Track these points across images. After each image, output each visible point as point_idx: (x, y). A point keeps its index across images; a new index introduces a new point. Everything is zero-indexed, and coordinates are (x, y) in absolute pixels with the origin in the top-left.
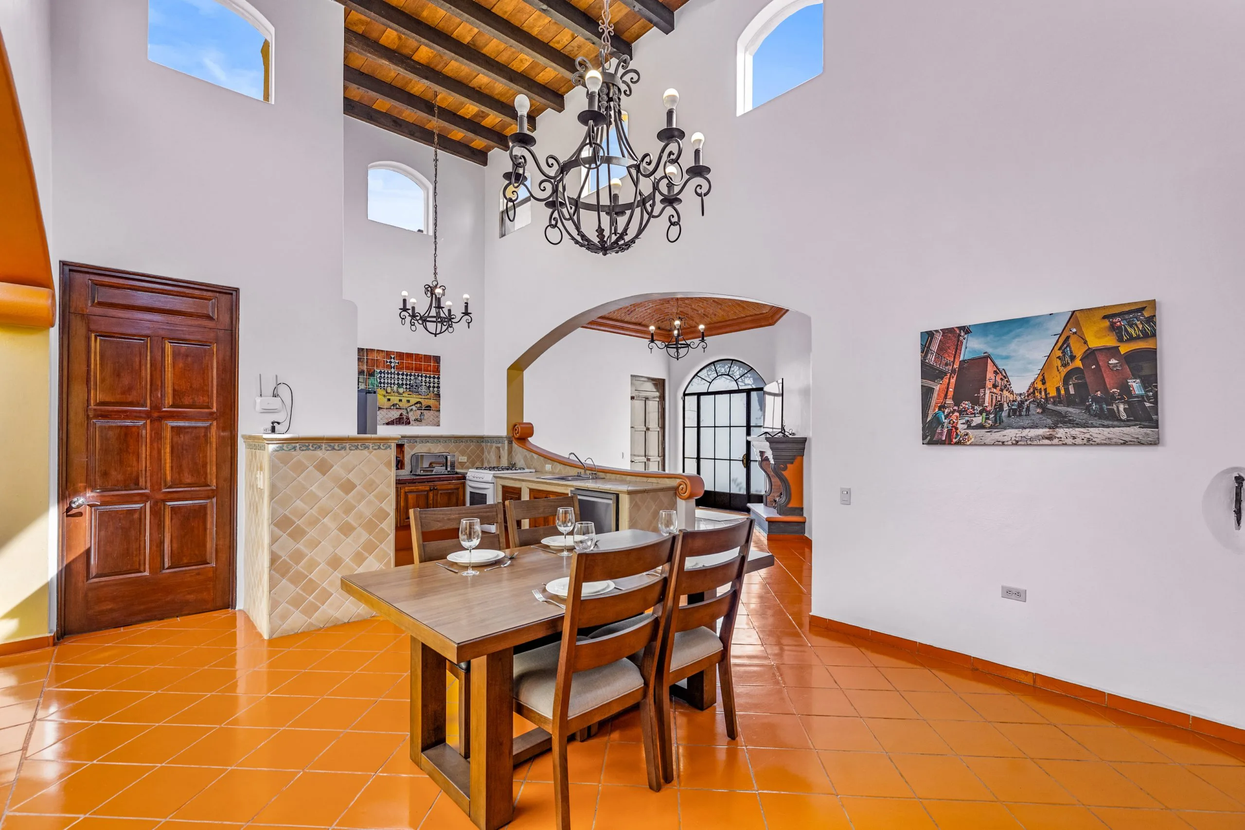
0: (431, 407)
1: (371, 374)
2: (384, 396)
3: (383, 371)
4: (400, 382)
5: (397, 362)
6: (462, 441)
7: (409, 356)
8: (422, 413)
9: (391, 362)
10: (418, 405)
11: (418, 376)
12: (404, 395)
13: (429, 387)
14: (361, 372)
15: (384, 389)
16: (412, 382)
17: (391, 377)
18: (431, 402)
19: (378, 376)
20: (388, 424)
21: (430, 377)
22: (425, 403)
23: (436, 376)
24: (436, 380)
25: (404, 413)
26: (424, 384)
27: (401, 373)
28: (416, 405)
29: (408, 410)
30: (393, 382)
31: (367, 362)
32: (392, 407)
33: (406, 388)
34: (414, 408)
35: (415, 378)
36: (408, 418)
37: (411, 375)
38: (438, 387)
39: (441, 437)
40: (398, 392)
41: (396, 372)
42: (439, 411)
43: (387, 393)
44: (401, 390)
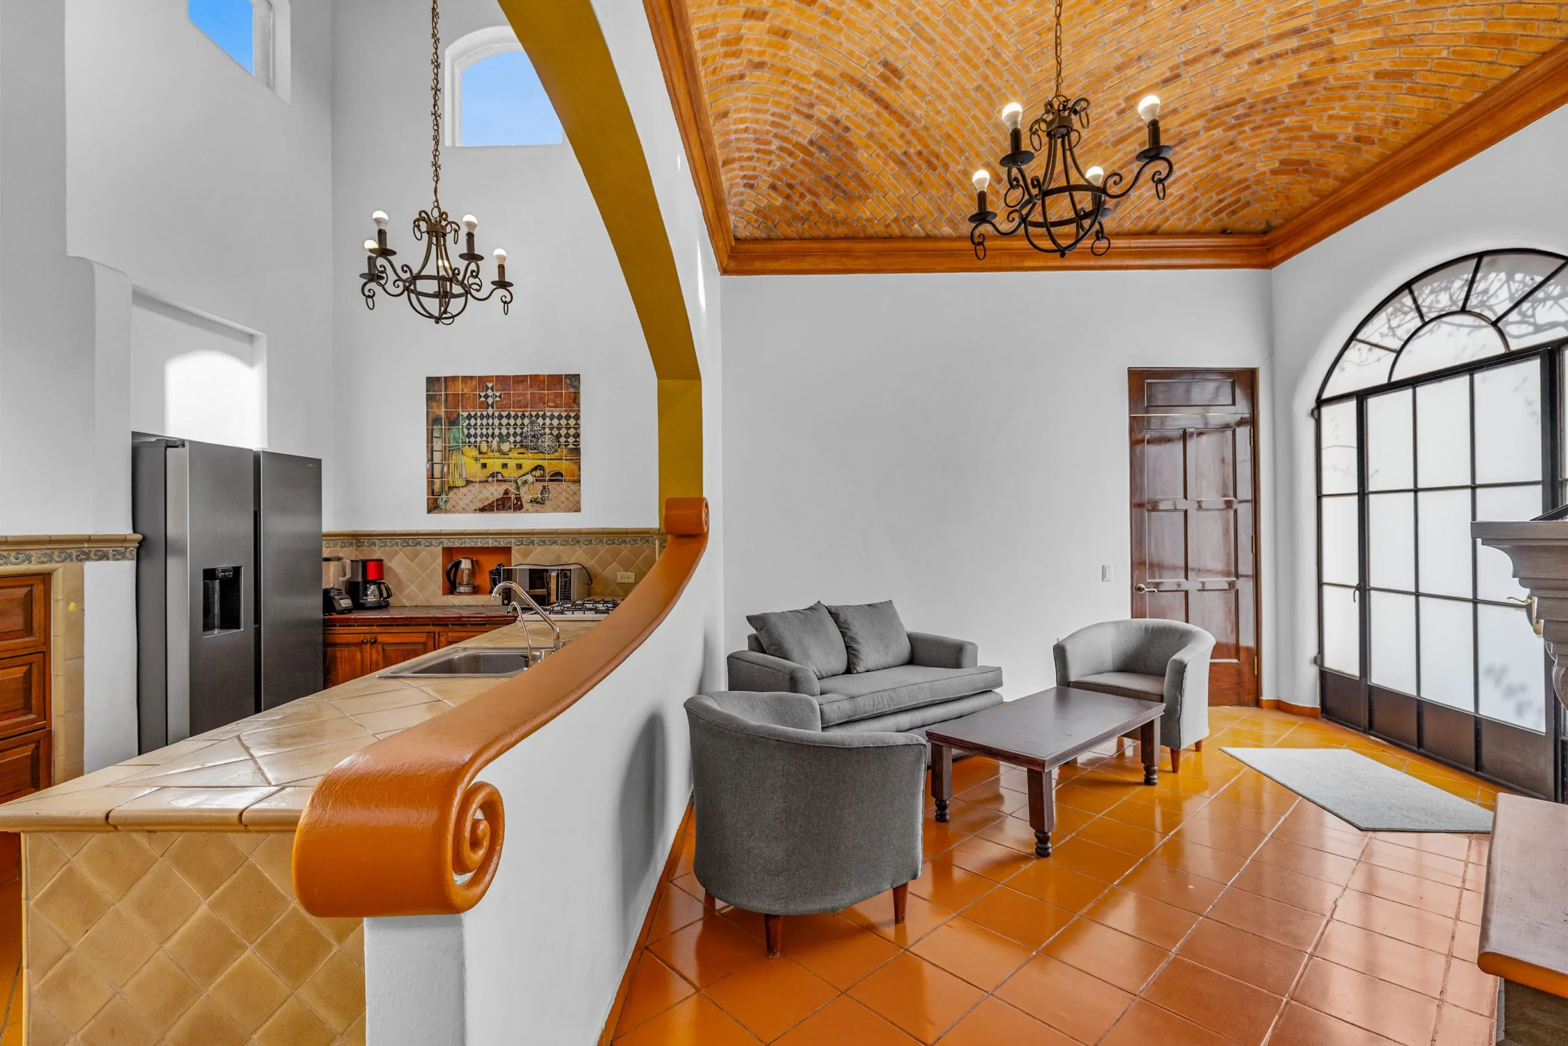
0: (562, 476)
1: (453, 422)
2: (476, 459)
3: (473, 414)
4: (504, 431)
5: (498, 394)
6: (625, 542)
7: (519, 380)
8: (544, 488)
9: (487, 397)
10: (538, 473)
11: (537, 416)
12: (511, 455)
13: (558, 436)
14: (433, 421)
15: (476, 446)
16: (525, 429)
17: (488, 424)
18: (564, 466)
19: (465, 425)
20: (482, 510)
21: (560, 417)
22: (550, 467)
23: (572, 414)
24: (572, 422)
25: (512, 489)
26: (547, 431)
27: (504, 414)
28: (534, 473)
29: (519, 482)
30: (490, 431)
31: (446, 401)
32: (490, 479)
33: (515, 442)
34: (530, 478)
35: (531, 423)
36: (519, 499)
37: (523, 417)
38: (577, 436)
39: (580, 533)
40: (500, 451)
41: (496, 414)
42: (579, 481)
43: (480, 453)
44: (505, 447)
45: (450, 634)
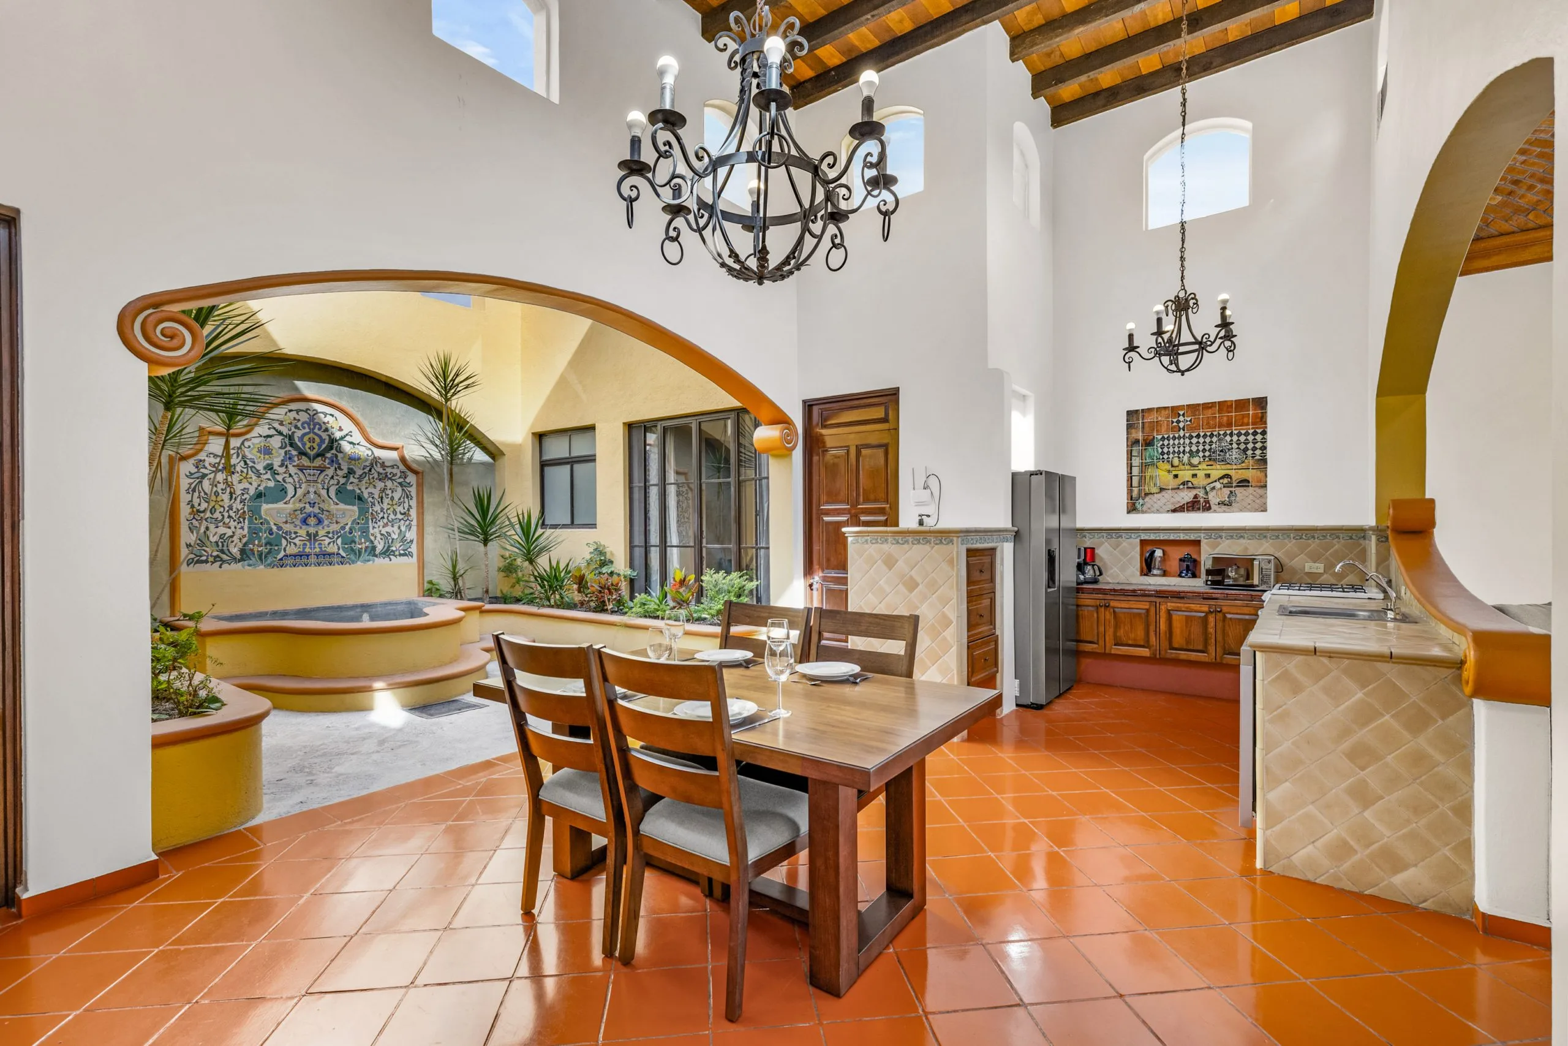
0: (1249, 482)
1: (1149, 443)
2: (1169, 471)
3: (1166, 436)
4: (1194, 448)
5: (1189, 419)
6: (1313, 537)
7: (1207, 406)
8: (1231, 492)
9: (1178, 422)
10: (1226, 481)
11: (1225, 435)
12: (1200, 467)
13: (1246, 449)
14: (1132, 443)
15: (1168, 461)
16: (1214, 446)
17: (1179, 443)
18: (1249, 474)
19: (1159, 445)
20: (1174, 511)
21: (1247, 434)
22: (1236, 475)
23: (1259, 431)
24: (1259, 437)
25: (1201, 494)
26: (1235, 446)
27: (1194, 434)
28: (1221, 481)
29: (1208, 489)
30: (1182, 449)
31: (1143, 428)
32: (1181, 487)
33: (1204, 456)
34: (1218, 485)
35: (1219, 440)
36: (1207, 502)
37: (1212, 436)
38: (1264, 448)
39: (1267, 529)
40: (1191, 464)
41: (1187, 435)
42: (1266, 486)
43: (1172, 466)
44: (1195, 461)
45: (1169, 604)
